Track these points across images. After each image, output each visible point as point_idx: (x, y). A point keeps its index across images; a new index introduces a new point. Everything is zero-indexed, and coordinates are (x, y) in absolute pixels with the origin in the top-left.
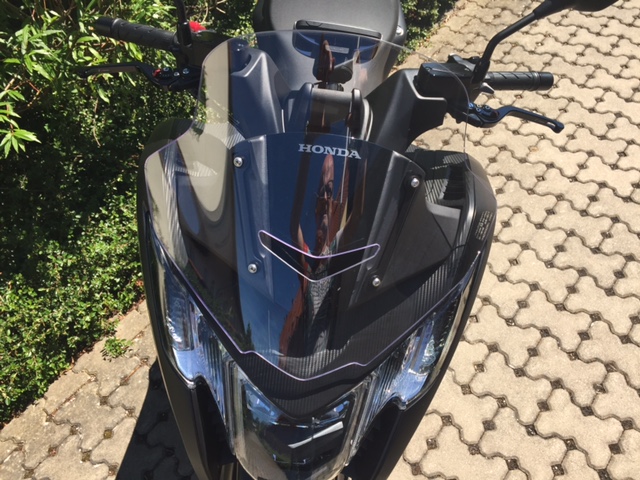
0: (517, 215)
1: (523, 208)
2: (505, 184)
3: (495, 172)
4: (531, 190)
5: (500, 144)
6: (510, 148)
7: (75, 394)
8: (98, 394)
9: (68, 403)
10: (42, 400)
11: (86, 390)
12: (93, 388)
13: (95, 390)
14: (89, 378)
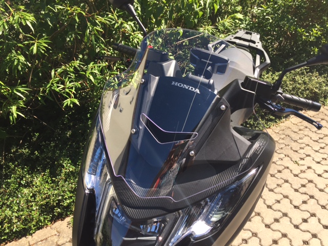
0: (313, 218)
1: (317, 215)
2: (309, 199)
3: (303, 192)
4: (324, 206)
5: (309, 179)
6: (314, 182)
7: (46, 239)
8: (57, 243)
9: (41, 242)
10: (30, 237)
11: (52, 239)
12: (55, 239)
13: (56, 240)
14: (56, 233)
